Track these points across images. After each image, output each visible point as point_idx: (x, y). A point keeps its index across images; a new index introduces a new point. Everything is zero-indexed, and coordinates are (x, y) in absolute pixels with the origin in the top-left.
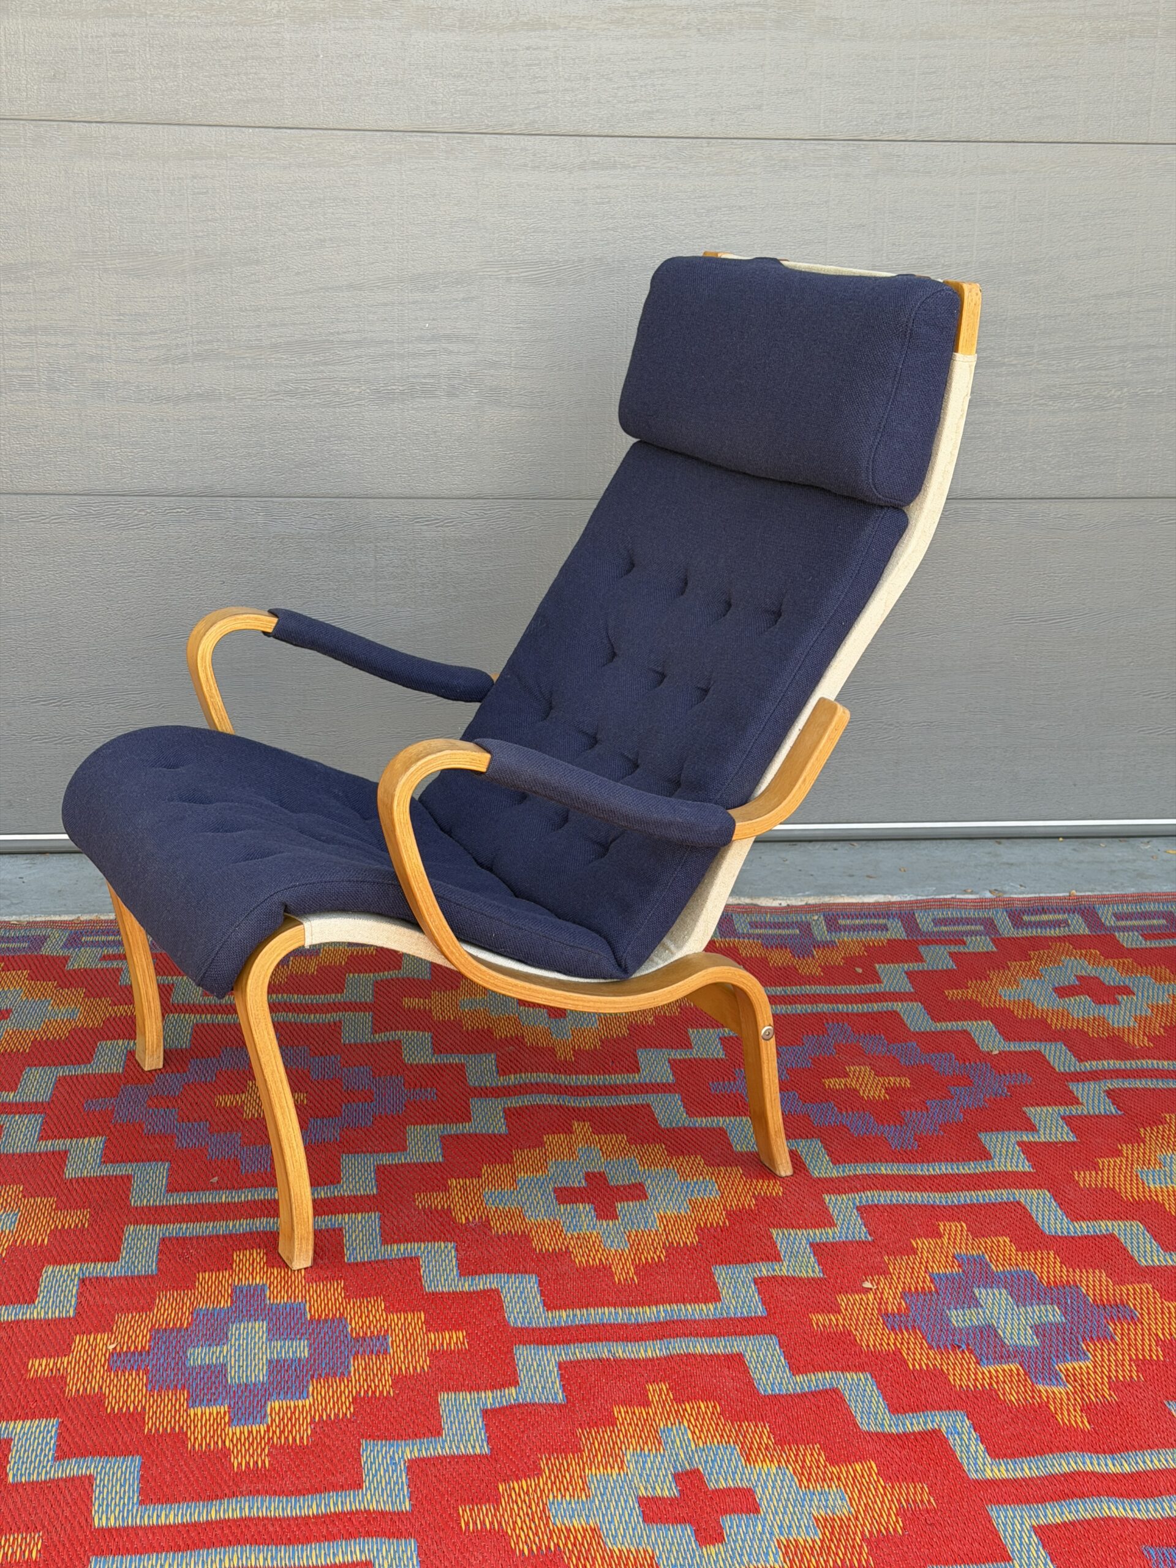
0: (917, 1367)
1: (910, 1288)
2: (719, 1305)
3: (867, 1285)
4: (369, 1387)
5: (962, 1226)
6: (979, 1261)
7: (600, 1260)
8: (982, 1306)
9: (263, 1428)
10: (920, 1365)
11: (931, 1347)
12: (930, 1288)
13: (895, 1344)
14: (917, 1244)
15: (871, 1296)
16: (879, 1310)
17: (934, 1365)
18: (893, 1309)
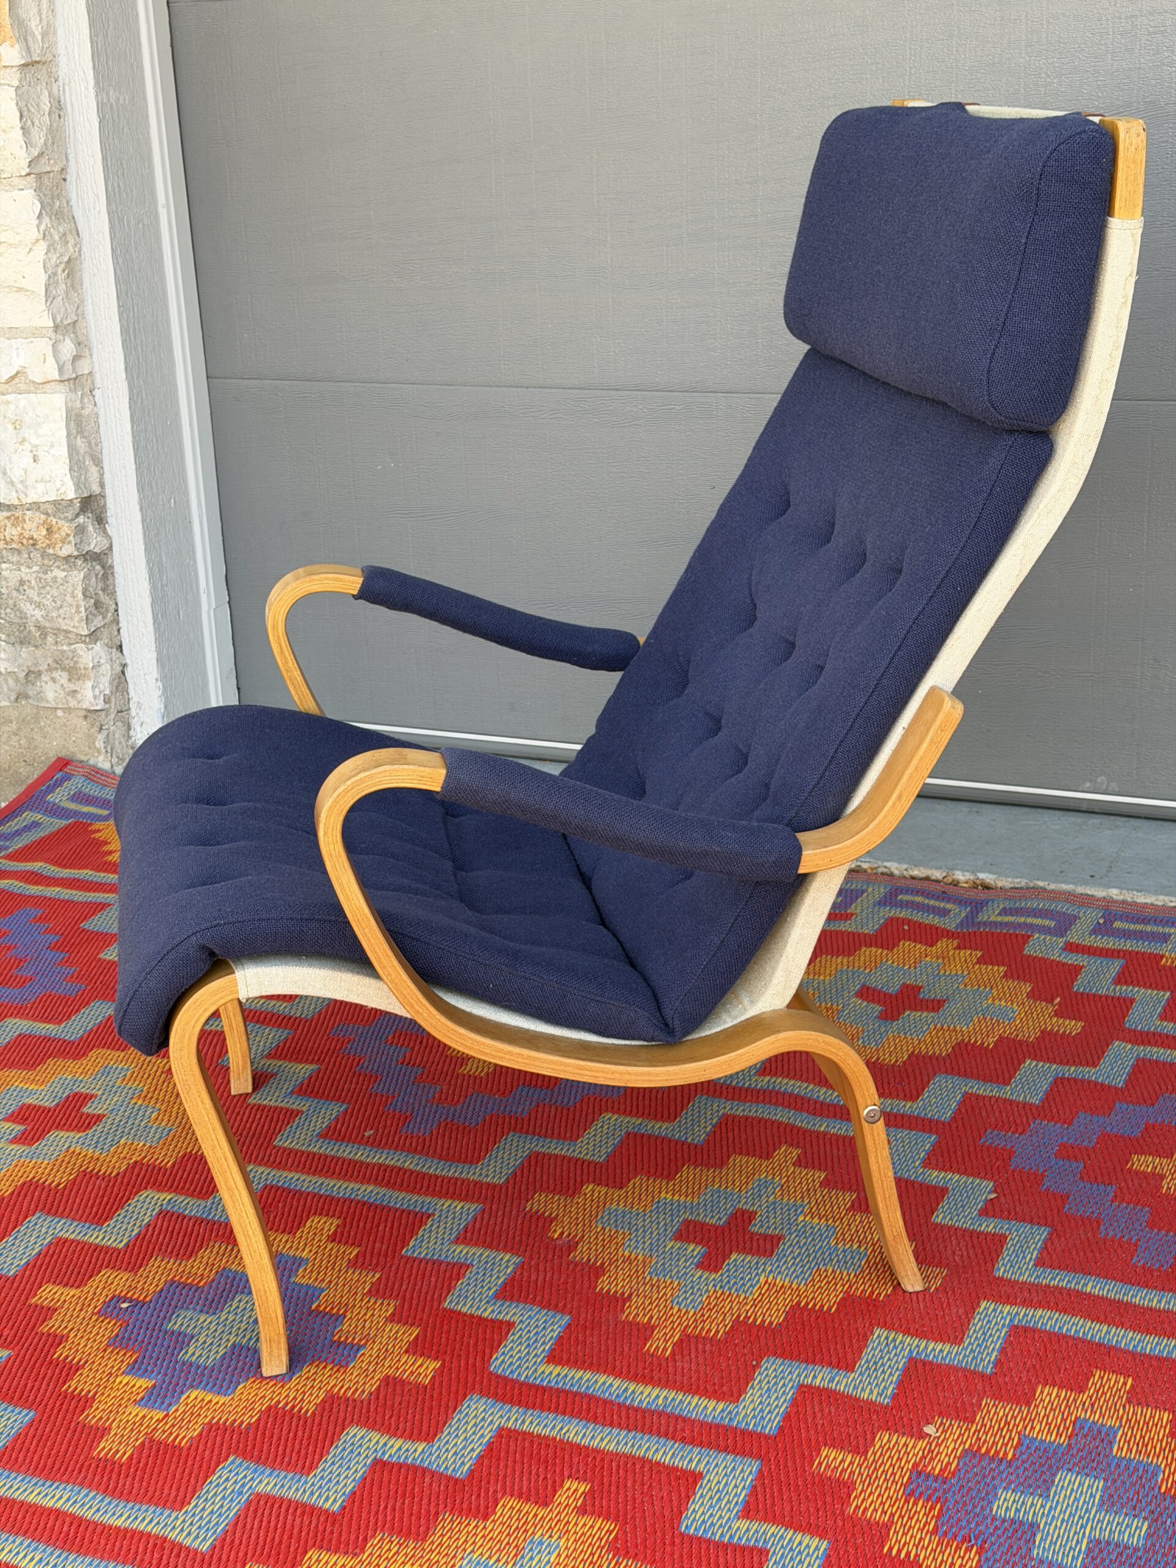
0: (894, 1552)
1: (979, 1448)
2: (731, 1407)
3: (929, 1429)
4: (295, 1398)
5: (1125, 1384)
6: (1104, 1437)
7: (651, 1317)
8: (1048, 1496)
9: (161, 1415)
10: (899, 1551)
11: (935, 1531)
12: (1006, 1453)
13: (892, 1515)
14: (1042, 1392)
15: (921, 1444)
16: (916, 1465)
17: (917, 1555)
18: (934, 1469)
